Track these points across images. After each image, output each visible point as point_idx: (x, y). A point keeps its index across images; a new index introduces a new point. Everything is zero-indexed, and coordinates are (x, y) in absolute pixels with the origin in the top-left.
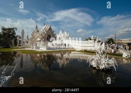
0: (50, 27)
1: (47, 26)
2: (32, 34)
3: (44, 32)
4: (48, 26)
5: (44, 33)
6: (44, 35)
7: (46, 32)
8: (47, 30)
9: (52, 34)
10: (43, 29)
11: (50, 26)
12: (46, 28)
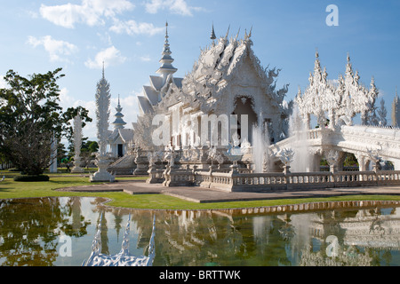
0: (248, 52)
1: (230, 47)
2: (140, 98)
3: (213, 81)
4: (236, 46)
5: (215, 86)
6: (213, 100)
7: (223, 84)
8: (229, 71)
9: (263, 90)
10: (206, 68)
11: (249, 44)
12: (223, 61)
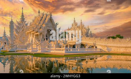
0: (51, 17)
1: (45, 16)
8: (46, 22)
12: (43, 19)
